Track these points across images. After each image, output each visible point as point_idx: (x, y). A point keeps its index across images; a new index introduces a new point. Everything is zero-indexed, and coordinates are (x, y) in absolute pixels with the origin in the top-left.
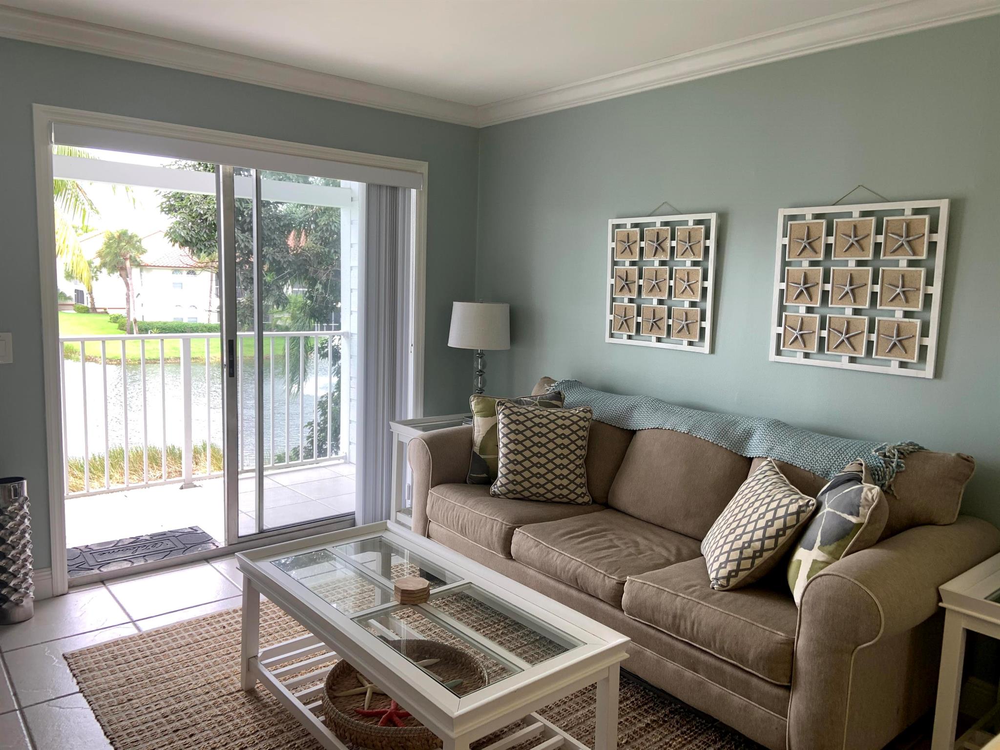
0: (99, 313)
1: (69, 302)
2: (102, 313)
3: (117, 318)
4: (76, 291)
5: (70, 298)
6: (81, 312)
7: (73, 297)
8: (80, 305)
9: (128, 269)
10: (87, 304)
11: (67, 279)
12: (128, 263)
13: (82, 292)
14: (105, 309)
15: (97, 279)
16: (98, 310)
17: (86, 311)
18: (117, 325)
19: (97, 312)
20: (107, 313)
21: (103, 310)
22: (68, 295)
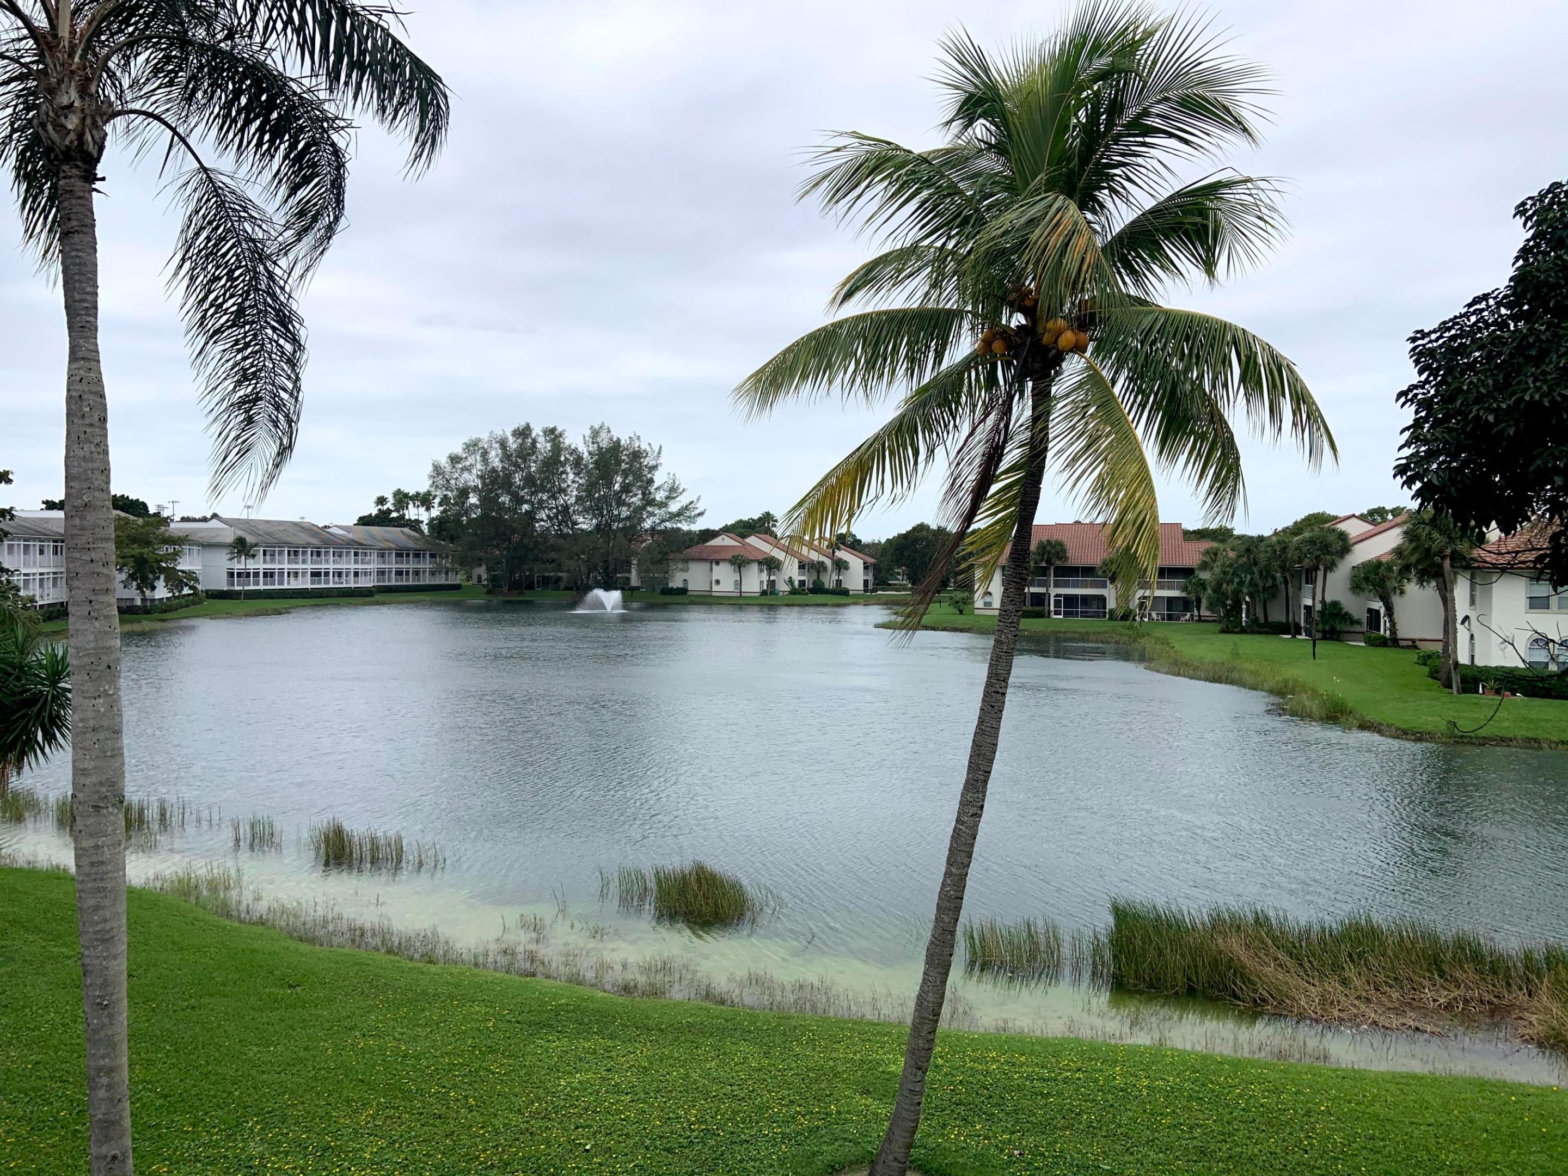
0: (1403, 647)
1: (1357, 628)
2: (1408, 647)
3: (1429, 657)
4: (1370, 611)
5: (1358, 622)
6: (1373, 645)
7: (1365, 620)
8: (1374, 634)
9: (1446, 574)
10: (1384, 631)
11: (1354, 593)
12: (1447, 563)
13: (1378, 612)
14: (1413, 641)
15: (1402, 593)
16: (1402, 643)
17: (1383, 643)
18: (1427, 669)
19: (1398, 646)
20: (1416, 647)
21: (1410, 643)
22: (1356, 618)
